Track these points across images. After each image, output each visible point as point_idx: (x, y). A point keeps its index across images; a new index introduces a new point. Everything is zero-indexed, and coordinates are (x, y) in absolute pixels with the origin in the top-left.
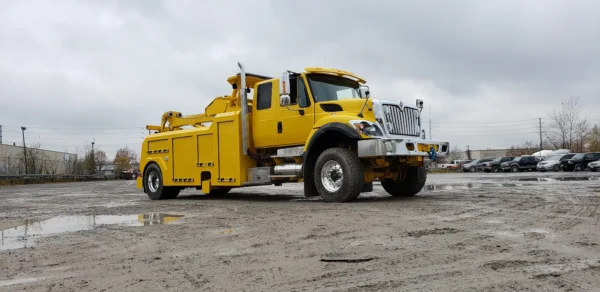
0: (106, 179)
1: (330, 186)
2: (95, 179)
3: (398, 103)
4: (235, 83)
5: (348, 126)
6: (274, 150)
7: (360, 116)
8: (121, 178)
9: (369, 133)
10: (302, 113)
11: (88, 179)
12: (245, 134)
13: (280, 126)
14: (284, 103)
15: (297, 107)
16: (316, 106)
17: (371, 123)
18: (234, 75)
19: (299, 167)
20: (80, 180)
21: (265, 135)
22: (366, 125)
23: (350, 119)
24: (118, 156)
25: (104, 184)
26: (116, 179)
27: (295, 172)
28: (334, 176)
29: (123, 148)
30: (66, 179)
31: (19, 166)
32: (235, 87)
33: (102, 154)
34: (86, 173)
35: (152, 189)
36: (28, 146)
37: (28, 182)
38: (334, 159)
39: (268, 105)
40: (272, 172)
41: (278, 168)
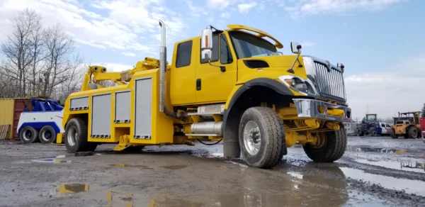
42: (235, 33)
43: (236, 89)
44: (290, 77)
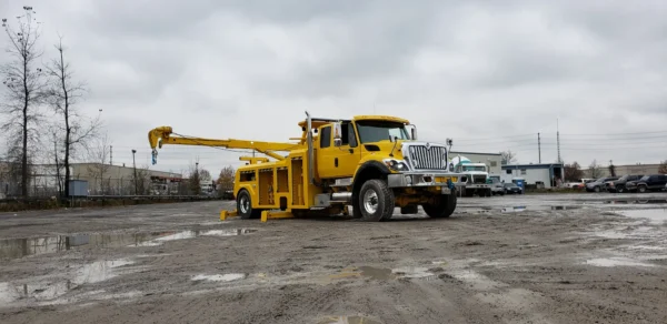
0: (209, 199)
1: (370, 209)
2: (199, 200)
3: (424, 144)
4: (304, 126)
5: (382, 164)
6: (333, 180)
7: (391, 155)
8: (225, 198)
9: (397, 169)
10: (352, 151)
11: (192, 200)
12: (312, 167)
13: (336, 161)
14: (338, 144)
15: (348, 147)
16: (362, 147)
17: (398, 161)
18: (303, 120)
19: (350, 194)
20: (184, 200)
21: (326, 168)
22: (395, 163)
23: (383, 158)
24: (222, 175)
25: (207, 204)
26: (219, 199)
27: (347, 198)
28: (373, 202)
29: (227, 167)
30: (172, 200)
31: (130, 187)
32: (304, 129)
33: (206, 174)
34: (190, 194)
35: (244, 211)
36: (138, 167)
37: (137, 202)
38: (373, 188)
39: (328, 145)
40: (332, 198)
41: (336, 195)
42: (363, 123)
43: (359, 166)
44: (389, 159)
